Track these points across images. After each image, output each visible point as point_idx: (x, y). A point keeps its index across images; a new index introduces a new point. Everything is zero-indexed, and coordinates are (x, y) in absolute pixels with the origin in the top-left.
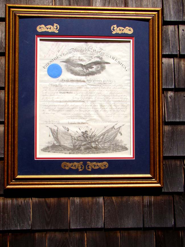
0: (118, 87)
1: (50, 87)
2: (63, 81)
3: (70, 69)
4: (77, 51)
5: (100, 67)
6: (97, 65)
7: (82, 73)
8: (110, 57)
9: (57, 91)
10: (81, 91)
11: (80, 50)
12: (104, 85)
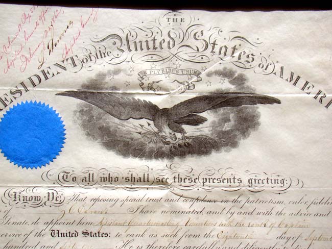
0: (314, 209)
1: (9, 208)
2: (67, 178)
3: (101, 128)
4: (132, 46)
5: (232, 116)
6: (222, 110)
7: (152, 145)
8: (278, 74)
9: (41, 227)
10: (148, 224)
11: (144, 45)
12: (251, 199)
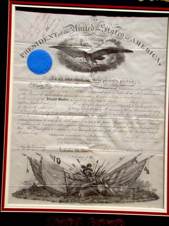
0: (144, 92)
1: (32, 89)
2: (53, 79)
3: (66, 60)
4: (78, 29)
5: (115, 57)
6: (111, 55)
7: (84, 67)
8: (133, 41)
9: (43, 96)
10: (83, 96)
11: (82, 29)
12: (121, 88)
